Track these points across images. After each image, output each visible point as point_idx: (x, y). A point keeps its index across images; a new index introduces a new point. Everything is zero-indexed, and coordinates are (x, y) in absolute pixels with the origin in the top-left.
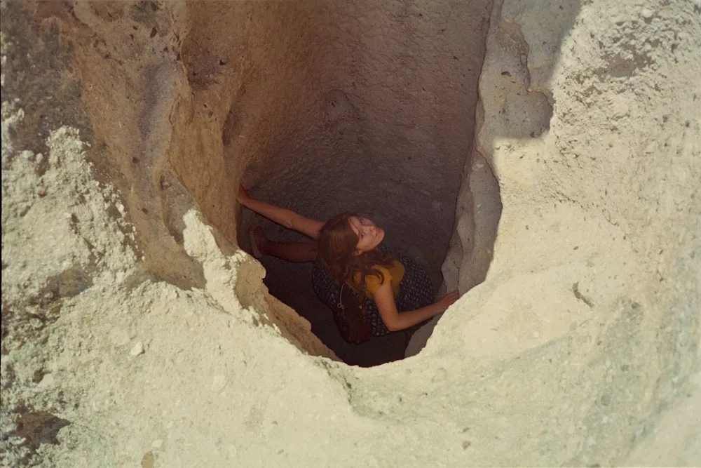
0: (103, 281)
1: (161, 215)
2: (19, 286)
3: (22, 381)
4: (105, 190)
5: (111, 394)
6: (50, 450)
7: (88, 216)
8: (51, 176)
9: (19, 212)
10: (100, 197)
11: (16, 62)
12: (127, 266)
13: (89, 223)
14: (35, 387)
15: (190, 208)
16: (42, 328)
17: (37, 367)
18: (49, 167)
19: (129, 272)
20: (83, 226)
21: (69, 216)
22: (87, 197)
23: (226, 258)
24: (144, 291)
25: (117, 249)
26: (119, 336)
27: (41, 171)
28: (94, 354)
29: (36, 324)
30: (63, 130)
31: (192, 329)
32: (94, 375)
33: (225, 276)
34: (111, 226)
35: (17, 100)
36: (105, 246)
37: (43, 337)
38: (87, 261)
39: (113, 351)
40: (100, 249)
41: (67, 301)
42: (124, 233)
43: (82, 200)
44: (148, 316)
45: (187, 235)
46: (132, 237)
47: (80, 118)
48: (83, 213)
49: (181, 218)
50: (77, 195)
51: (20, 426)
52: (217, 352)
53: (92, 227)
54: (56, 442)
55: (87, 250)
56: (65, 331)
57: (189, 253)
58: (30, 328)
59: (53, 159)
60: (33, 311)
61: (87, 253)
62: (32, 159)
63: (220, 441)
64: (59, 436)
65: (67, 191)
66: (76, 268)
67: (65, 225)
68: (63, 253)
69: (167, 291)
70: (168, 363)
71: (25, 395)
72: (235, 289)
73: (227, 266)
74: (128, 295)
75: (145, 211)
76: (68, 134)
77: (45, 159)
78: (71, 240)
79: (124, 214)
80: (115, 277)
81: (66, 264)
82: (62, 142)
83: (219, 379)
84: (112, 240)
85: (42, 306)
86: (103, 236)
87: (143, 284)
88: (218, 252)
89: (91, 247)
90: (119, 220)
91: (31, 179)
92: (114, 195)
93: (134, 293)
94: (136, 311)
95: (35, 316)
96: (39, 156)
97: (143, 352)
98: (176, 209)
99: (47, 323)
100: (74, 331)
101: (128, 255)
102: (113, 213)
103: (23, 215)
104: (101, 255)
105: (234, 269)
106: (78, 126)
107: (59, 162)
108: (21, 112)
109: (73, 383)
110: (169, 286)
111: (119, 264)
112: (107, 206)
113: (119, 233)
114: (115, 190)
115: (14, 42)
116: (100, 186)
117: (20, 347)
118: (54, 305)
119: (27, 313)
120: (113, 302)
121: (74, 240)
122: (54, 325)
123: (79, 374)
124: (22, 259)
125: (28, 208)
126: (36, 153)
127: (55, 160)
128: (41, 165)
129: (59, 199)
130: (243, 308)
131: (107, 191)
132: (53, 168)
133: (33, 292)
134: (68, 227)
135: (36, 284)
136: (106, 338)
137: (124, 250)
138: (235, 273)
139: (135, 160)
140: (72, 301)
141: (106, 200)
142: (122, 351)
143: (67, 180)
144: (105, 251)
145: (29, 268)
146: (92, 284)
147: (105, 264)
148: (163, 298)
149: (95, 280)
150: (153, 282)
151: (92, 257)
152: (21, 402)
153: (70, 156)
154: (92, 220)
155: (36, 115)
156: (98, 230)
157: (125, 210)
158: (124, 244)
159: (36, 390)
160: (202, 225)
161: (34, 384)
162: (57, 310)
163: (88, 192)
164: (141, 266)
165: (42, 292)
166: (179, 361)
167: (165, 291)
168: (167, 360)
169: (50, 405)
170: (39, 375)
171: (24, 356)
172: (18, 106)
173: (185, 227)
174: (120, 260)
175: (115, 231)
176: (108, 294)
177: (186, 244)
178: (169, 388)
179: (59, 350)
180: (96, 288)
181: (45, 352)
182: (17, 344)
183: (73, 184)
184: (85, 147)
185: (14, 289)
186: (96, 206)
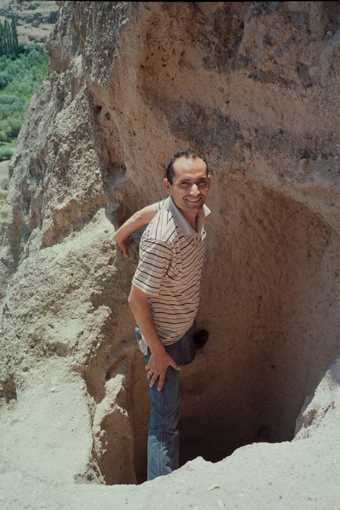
0: (69, 359)
1: (111, 364)
2: (50, 336)
3: (20, 366)
4: (100, 335)
5: (33, 395)
6: (4, 402)
7: (87, 336)
8: (90, 315)
9: (73, 317)
10: (96, 335)
11: (113, 279)
12: (79, 361)
13: (84, 338)
14: (21, 372)
15: (124, 374)
16: (41, 356)
17: (28, 366)
18: (92, 313)
19: (78, 364)
20: (82, 337)
21: (82, 330)
22: (93, 331)
23: (115, 403)
24: (76, 375)
25: (83, 354)
26: (54, 381)
27: (89, 312)
28: (43, 379)
29: (42, 353)
30: (107, 308)
31: (73, 402)
32: (36, 385)
33: (108, 407)
34: (89, 346)
35: (103, 288)
36: (81, 349)
37: (39, 359)
38: (71, 347)
39: (48, 383)
40: (78, 348)
41: (55, 356)
42: (90, 352)
43: (90, 331)
44: (68, 384)
45: (112, 380)
46: (92, 356)
47: (116, 310)
48: (86, 334)
49: (117, 374)
50: (90, 328)
51: (6, 382)
52: (71, 417)
53: (84, 340)
54: (8, 402)
55: (75, 344)
56: (46, 364)
57: (105, 386)
58: (39, 353)
59: (96, 312)
60: (45, 348)
61: (73, 345)
62: (90, 306)
63: (35, 438)
64: (11, 401)
65: (89, 324)
66: (66, 346)
67: (78, 332)
68: (68, 338)
69: (82, 384)
70: (55, 403)
71: (17, 372)
72: (106, 416)
73: (112, 405)
74: (70, 371)
75: (108, 357)
76: (107, 310)
77: (94, 310)
78: (75, 337)
79: (97, 348)
80: (73, 361)
81: (66, 342)
82: (103, 310)
83: (60, 424)
84: (84, 349)
85: (49, 349)
86: (83, 346)
87: (77, 373)
88: (114, 397)
89: (77, 344)
90: (94, 347)
91: (85, 311)
92: (101, 339)
93: (72, 373)
94: (67, 378)
95: (44, 351)
96: (93, 307)
97: (54, 392)
98: (119, 369)
99: (45, 356)
100: (47, 366)
101: (84, 359)
102: (95, 344)
103: (72, 319)
104: (77, 350)
105: (113, 410)
106: (113, 311)
107: (96, 314)
108: (101, 292)
109: (29, 382)
110: (85, 384)
111: (78, 358)
112: (95, 339)
113: (89, 351)
114: (103, 339)
115: (118, 274)
116: (100, 332)
117: (31, 355)
118: (51, 353)
119: (43, 347)
120: (65, 368)
121: (75, 338)
122: (45, 359)
123: (34, 380)
124: (59, 330)
125: (76, 318)
126: (93, 306)
127: (96, 313)
128: (91, 310)
129: (85, 324)
130: (100, 425)
131: (100, 336)
132: (93, 314)
133: (51, 342)
134: (78, 333)
135: (54, 340)
136: (51, 377)
137: (84, 356)
138: (112, 411)
139: (124, 342)
140: (57, 357)
141: (97, 338)
142: (50, 385)
143: (92, 321)
144: (79, 350)
145: (57, 334)
146: (65, 357)
147: (74, 354)
148: (78, 384)
149: (67, 356)
150: (81, 376)
151: (73, 347)
152: (14, 374)
153: (101, 316)
154: (86, 338)
155: (104, 297)
156: (84, 343)
157: (99, 347)
158: (87, 355)
159: (20, 373)
160: (121, 383)
161: (22, 370)
162: (51, 355)
163: (94, 330)
164: (84, 367)
165: (53, 344)
166: (58, 406)
167: (81, 383)
168: (56, 401)
169: (18, 383)
170: (26, 370)
171: (29, 359)
172: (102, 290)
173: (114, 377)
174: (79, 358)
175: (89, 349)
176: (66, 364)
177: (108, 382)
178: (45, 409)
179: (38, 368)
180: (65, 359)
181: (35, 364)
182: (32, 354)
183: (93, 324)
184: (108, 318)
185: (47, 336)
186: (92, 336)
